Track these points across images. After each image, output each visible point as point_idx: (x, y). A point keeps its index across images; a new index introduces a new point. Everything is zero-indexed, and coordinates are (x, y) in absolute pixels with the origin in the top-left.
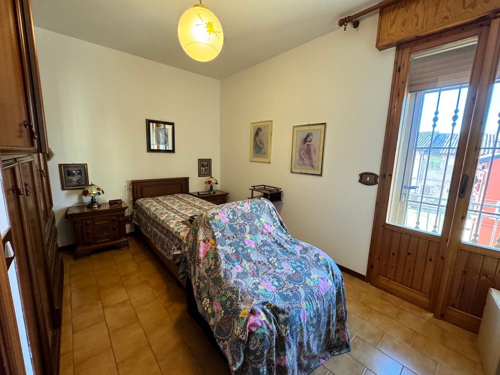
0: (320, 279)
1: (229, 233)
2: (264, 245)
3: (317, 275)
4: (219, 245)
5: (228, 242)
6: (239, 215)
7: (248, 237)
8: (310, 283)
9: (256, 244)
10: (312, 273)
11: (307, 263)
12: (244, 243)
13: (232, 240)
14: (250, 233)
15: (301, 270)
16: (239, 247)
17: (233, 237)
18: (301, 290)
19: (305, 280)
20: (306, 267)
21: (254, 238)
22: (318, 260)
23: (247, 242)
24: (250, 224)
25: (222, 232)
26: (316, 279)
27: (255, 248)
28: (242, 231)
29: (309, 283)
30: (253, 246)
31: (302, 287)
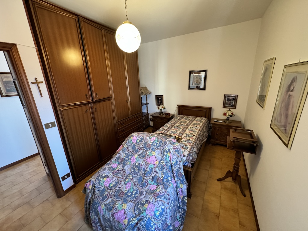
0: (123, 211)
1: (130, 149)
2: (137, 167)
3: (127, 208)
4: (121, 151)
5: (127, 152)
6: (143, 142)
7: (136, 156)
8: (117, 205)
9: (135, 163)
10: (128, 204)
11: (137, 197)
12: (131, 157)
13: (128, 152)
14: (139, 155)
15: (129, 196)
16: (128, 158)
17: (130, 151)
18: (110, 200)
19: (120, 200)
20: (133, 198)
21: (138, 159)
22: (143, 205)
23: (133, 158)
24: (144, 150)
25: (128, 146)
26: (123, 208)
27: (132, 164)
28: (137, 151)
29: (117, 203)
30: (133, 163)
31: (112, 200)
